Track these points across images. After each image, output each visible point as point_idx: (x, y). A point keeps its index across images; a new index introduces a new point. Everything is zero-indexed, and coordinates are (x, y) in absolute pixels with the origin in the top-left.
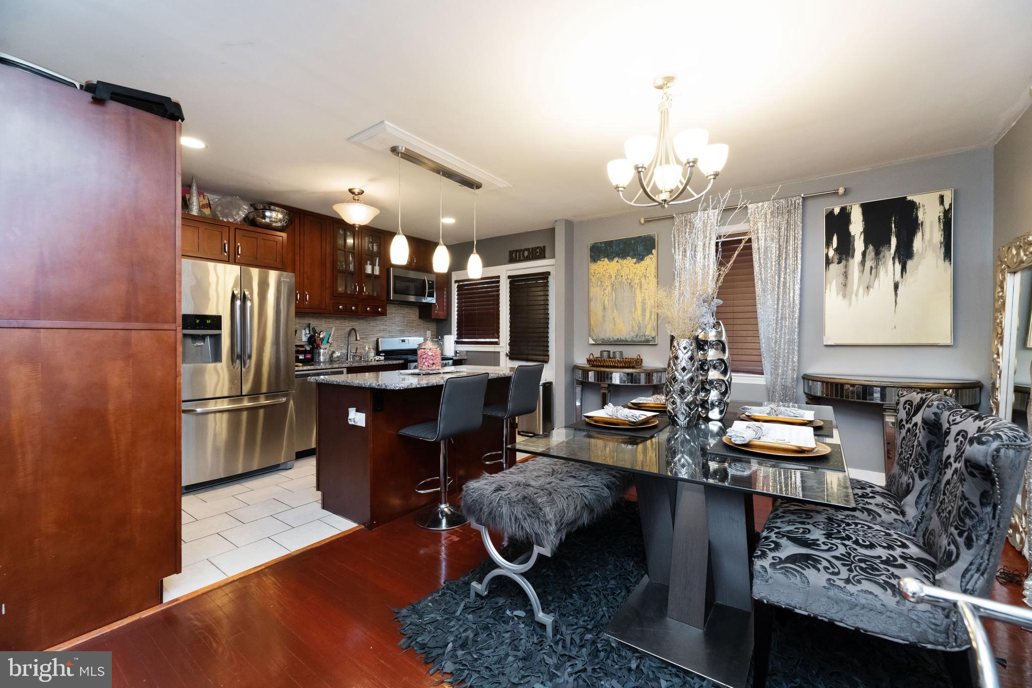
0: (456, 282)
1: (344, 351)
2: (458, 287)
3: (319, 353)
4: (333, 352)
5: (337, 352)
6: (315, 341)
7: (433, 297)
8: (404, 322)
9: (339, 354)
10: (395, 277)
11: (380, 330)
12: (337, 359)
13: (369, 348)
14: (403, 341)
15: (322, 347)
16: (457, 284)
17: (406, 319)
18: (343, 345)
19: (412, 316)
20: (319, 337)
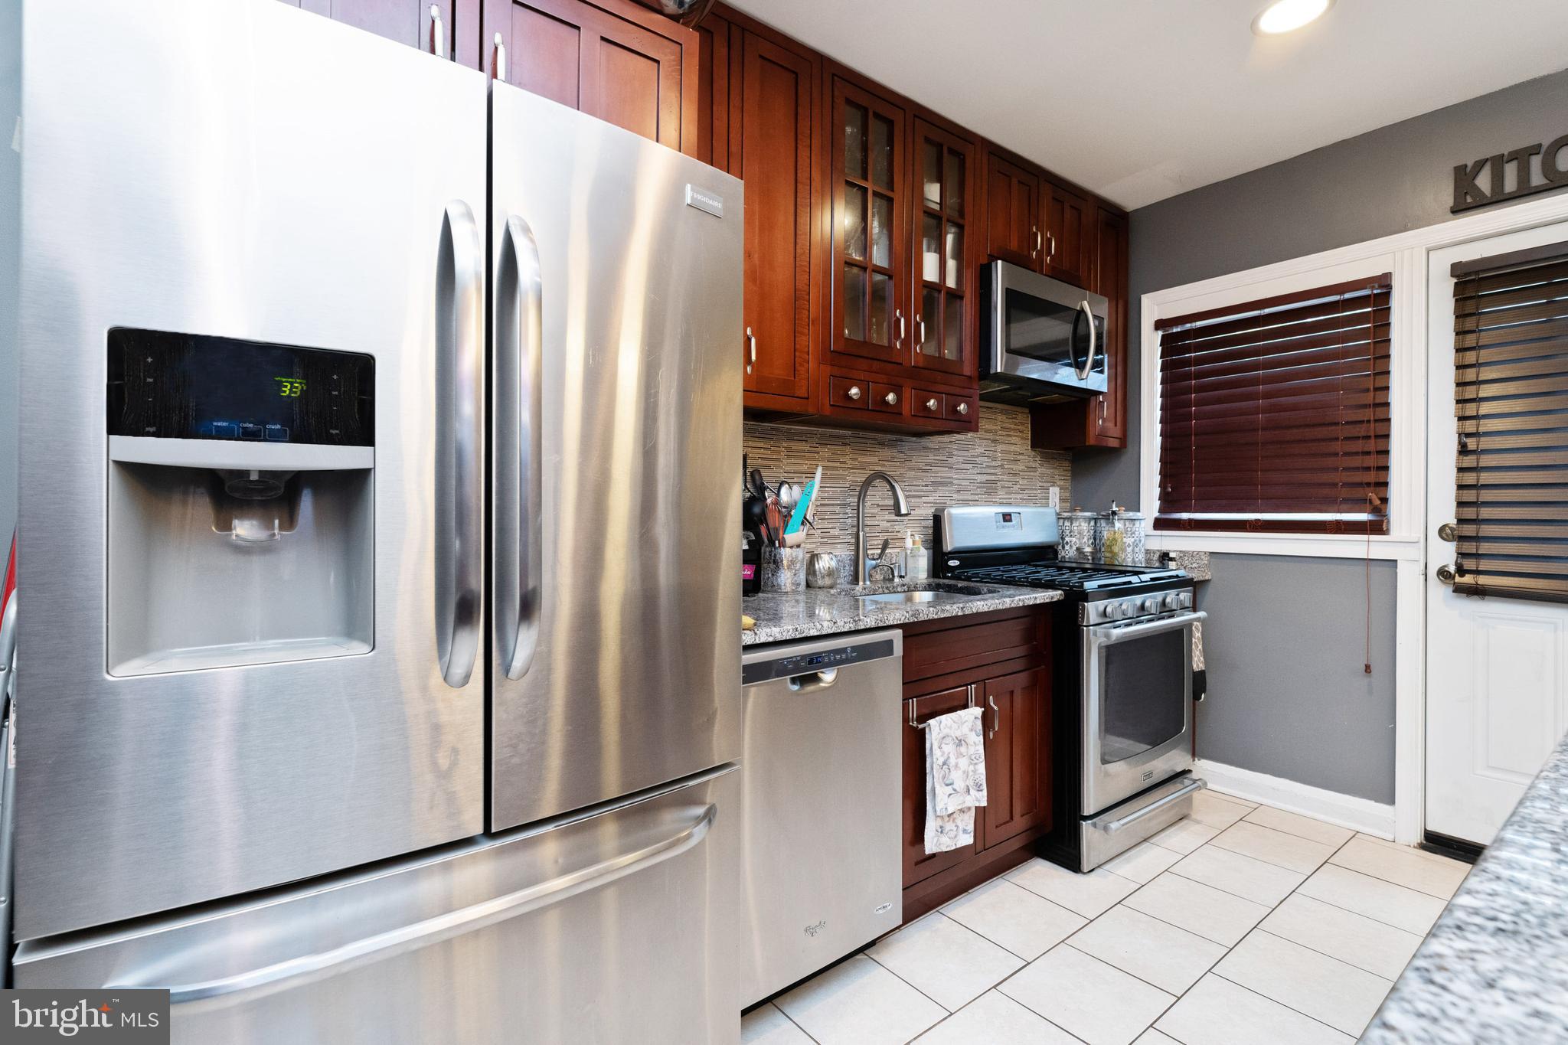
0: (1160, 325)
1: (845, 553)
2: (1165, 341)
3: (777, 563)
4: (813, 558)
5: (826, 557)
6: (763, 518)
7: (1102, 372)
8: (994, 459)
9: (833, 564)
10: (1010, 295)
11: (934, 483)
12: (828, 581)
13: (914, 543)
14: (1007, 517)
15: (790, 537)
16: (1160, 333)
17: (1000, 447)
18: (836, 532)
19: (1014, 440)
20: (777, 503)
